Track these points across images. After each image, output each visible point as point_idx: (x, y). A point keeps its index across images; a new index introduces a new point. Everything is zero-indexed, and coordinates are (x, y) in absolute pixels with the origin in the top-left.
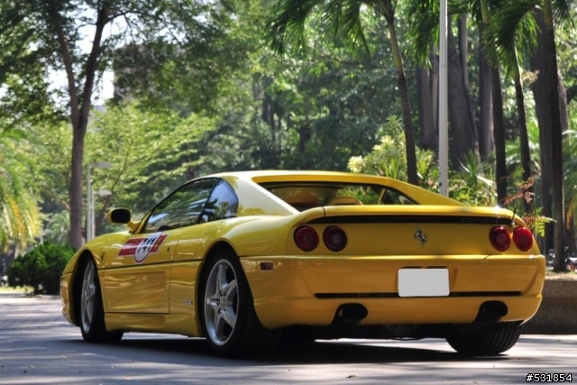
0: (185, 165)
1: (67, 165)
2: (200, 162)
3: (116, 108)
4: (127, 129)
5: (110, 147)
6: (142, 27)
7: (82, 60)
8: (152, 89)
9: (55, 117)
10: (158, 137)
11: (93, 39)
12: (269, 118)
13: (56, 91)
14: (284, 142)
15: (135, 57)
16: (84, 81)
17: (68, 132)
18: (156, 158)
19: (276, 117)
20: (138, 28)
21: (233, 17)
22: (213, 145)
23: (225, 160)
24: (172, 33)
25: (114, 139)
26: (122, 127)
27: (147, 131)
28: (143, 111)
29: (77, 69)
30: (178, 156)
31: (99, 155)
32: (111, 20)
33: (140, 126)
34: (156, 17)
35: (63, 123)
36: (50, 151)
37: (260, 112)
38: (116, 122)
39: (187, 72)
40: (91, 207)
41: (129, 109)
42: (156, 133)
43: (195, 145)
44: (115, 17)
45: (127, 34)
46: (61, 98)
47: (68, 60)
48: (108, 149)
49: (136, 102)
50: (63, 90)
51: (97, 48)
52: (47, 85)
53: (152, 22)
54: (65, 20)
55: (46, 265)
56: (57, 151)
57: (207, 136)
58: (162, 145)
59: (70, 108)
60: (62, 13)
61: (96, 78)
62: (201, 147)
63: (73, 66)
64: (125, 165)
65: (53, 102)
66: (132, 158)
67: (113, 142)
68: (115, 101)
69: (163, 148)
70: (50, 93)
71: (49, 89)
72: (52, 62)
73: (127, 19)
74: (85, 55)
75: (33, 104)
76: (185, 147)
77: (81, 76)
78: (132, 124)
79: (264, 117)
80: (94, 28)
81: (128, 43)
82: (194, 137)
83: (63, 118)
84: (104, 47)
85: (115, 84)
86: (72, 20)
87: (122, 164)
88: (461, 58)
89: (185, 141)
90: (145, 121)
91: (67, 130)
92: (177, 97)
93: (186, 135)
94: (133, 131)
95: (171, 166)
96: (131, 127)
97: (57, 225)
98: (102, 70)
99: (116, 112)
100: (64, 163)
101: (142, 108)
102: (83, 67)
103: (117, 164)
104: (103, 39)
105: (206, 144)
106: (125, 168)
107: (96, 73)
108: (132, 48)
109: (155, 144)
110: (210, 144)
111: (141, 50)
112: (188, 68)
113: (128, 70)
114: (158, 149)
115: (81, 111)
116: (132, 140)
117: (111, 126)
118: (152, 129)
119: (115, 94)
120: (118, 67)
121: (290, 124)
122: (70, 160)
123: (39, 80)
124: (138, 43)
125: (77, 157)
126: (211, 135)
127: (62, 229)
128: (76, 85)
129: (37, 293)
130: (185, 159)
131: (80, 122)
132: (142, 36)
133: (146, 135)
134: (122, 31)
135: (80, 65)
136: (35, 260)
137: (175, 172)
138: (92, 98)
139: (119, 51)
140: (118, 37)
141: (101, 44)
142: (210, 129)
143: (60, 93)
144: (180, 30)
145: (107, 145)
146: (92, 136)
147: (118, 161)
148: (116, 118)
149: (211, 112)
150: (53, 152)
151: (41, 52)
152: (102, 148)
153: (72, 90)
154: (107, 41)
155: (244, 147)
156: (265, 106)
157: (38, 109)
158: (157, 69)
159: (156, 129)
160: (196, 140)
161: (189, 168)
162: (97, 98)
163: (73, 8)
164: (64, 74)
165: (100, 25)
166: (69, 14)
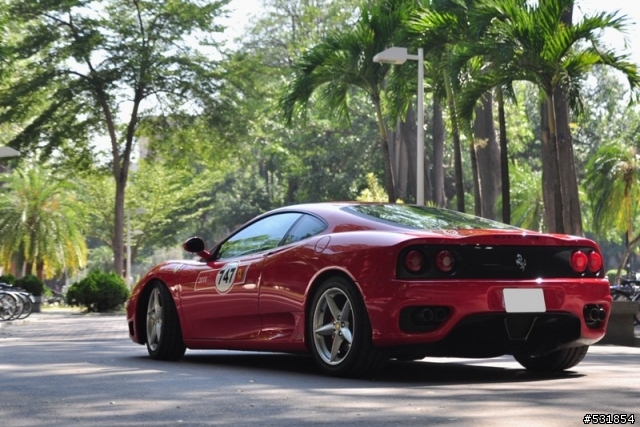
0: (201, 210)
2: (212, 207)
3: (149, 166)
4: (156, 183)
5: (142, 196)
6: (169, 102)
7: (122, 128)
9: (100, 173)
10: (179, 189)
11: (131, 112)
12: (264, 173)
13: (101, 152)
14: (276, 193)
15: (164, 126)
16: (124, 144)
18: (177, 205)
19: (269, 173)
20: (166, 103)
22: (221, 195)
24: (192, 107)
25: (145, 190)
26: (151, 181)
27: (171, 184)
28: (169, 169)
29: (119, 135)
30: (194, 203)
31: (133, 203)
32: (146, 97)
33: (166, 180)
34: (181, 95)
35: (107, 176)
36: (94, 199)
37: (257, 171)
38: (147, 177)
40: (129, 243)
41: (157, 167)
42: (178, 185)
44: (148, 94)
45: (157, 108)
46: (105, 157)
47: (112, 129)
48: (141, 198)
49: (163, 162)
50: (106, 151)
51: (135, 119)
52: (93, 147)
53: (178, 98)
54: (108, 96)
55: (97, 289)
57: (216, 188)
58: (183, 195)
59: (112, 166)
60: (106, 91)
61: (134, 141)
63: (116, 132)
64: (154, 210)
65: (99, 161)
66: (160, 204)
67: (146, 194)
68: (149, 159)
69: (184, 197)
70: (96, 154)
71: (95, 151)
72: (97, 129)
73: (158, 96)
74: (125, 125)
75: (84, 162)
77: (122, 141)
78: (160, 178)
79: (261, 173)
80: (133, 103)
81: (158, 115)
83: (107, 173)
84: (140, 118)
85: (148, 148)
86: (114, 97)
87: (152, 210)
89: (200, 191)
90: (170, 177)
91: (110, 183)
94: (161, 184)
95: (188, 211)
96: (158, 181)
97: (97, 257)
99: (149, 169)
101: (168, 165)
102: (123, 133)
103: (148, 210)
104: (139, 112)
105: (216, 193)
106: (154, 214)
107: (134, 138)
108: (161, 119)
109: (178, 195)
110: (218, 194)
111: (168, 120)
113: (158, 137)
114: (181, 198)
115: (122, 169)
116: (160, 191)
117: (143, 180)
118: (174, 182)
119: (148, 155)
120: (150, 134)
121: (280, 178)
123: (87, 143)
124: (166, 115)
125: (119, 204)
126: (220, 188)
127: (101, 260)
128: (118, 147)
129: (90, 310)
130: (199, 205)
131: (121, 177)
132: (169, 110)
133: (171, 187)
134: (153, 106)
135: (120, 132)
136: (88, 286)
137: (193, 215)
138: (131, 157)
140: (150, 110)
141: (138, 115)
142: (219, 181)
143: (104, 154)
145: (139, 194)
147: (149, 207)
148: (147, 174)
150: (97, 200)
151: (89, 122)
152: (136, 197)
153: (115, 151)
154: (142, 113)
155: (244, 197)
156: (261, 165)
157: (86, 166)
159: (177, 182)
160: (208, 190)
161: (204, 212)
162: (134, 157)
163: (114, 87)
164: (108, 138)
165: (137, 101)
166: (111, 92)
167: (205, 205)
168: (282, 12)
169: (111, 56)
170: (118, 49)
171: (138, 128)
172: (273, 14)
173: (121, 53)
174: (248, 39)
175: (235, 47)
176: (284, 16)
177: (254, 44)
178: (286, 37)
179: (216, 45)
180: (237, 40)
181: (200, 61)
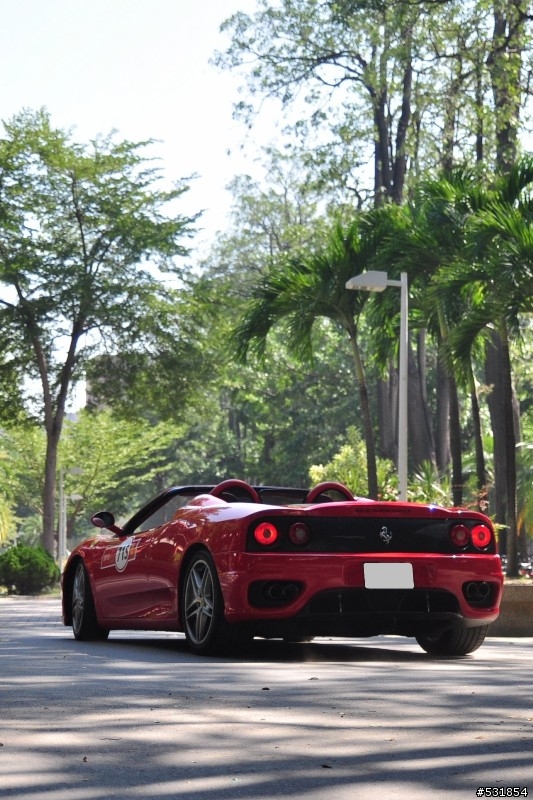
0: (153, 470)
1: (41, 471)
2: (169, 467)
3: (90, 416)
4: (98, 436)
5: (82, 453)
6: (116, 339)
7: (57, 369)
8: (125, 398)
9: (29, 423)
10: (127, 444)
11: (68, 350)
12: (235, 427)
13: (30, 397)
14: (249, 450)
15: (109, 368)
16: (59, 389)
17: (42, 438)
18: (126, 464)
19: (241, 427)
20: (112, 340)
21: (202, 331)
22: (182, 452)
23: (191, 467)
24: (145, 345)
25: (85, 445)
26: (93, 434)
27: (116, 438)
29: (52, 378)
30: (147, 462)
31: (71, 461)
32: (86, 331)
33: (110, 433)
34: (130, 330)
35: (36, 428)
36: (24, 456)
37: (227, 420)
38: (88, 429)
39: (157, 382)
40: (64, 510)
41: (100, 417)
42: (126, 440)
43: (164, 452)
44: (90, 328)
45: (101, 345)
46: (35, 404)
47: (44, 372)
48: (79, 456)
49: (109, 411)
50: (37, 397)
51: (72, 358)
52: (21, 392)
53: (126, 334)
54: (40, 331)
55: (19, 567)
56: (30, 457)
57: (176, 443)
58: (131, 451)
59: (43, 414)
60: (39, 324)
61: (70, 386)
62: (170, 454)
63: (48, 375)
64: (96, 470)
65: (28, 408)
66: (103, 463)
67: (84, 449)
68: (90, 408)
69: (132, 454)
70: (25, 400)
71: (24, 396)
72: (28, 371)
73: (101, 331)
74: (60, 365)
75: (9, 410)
76: (154, 454)
77: (56, 385)
78: (102, 431)
79: (231, 426)
80: (70, 338)
81: (102, 353)
82: (163, 444)
83: (37, 424)
84: (78, 357)
85: (88, 393)
86: (48, 332)
87: (93, 470)
88: (420, 372)
89: (153, 448)
90: (115, 429)
91: (40, 436)
92: (149, 407)
93: (154, 442)
94: (105, 437)
95: (139, 472)
96: (101, 434)
97: (30, 528)
98: (76, 378)
99: (91, 420)
100: (37, 469)
101: (116, 416)
102: (58, 376)
103: (88, 470)
104: (77, 350)
105: (175, 451)
106: (96, 473)
107: (70, 383)
108: (106, 358)
109: (125, 451)
110: (178, 451)
111: (114, 361)
112: (158, 379)
113: (102, 380)
114: (128, 456)
115: (55, 419)
116: (103, 447)
117: (83, 433)
118: (121, 436)
119: (89, 402)
120: (91, 376)
121: (255, 431)
122: (44, 465)
123: (15, 387)
124: (112, 354)
125: (51, 462)
126: (181, 443)
127: (35, 532)
128: (51, 393)
129: (10, 592)
130: (153, 465)
131: (53, 428)
132: (116, 347)
133: (116, 442)
134: (96, 342)
135: (54, 374)
136: (9, 561)
137: (144, 477)
138: (67, 403)
139: (93, 361)
140: (92, 348)
141: (76, 354)
142: (177, 437)
143: (35, 400)
144: (152, 343)
145: (79, 451)
146: (65, 443)
147: (90, 467)
148: (88, 426)
149: (179, 421)
150: (27, 458)
151: (16, 361)
152: (75, 454)
153: (47, 398)
154: (82, 351)
155: (210, 456)
156: (230, 415)
157: (12, 415)
158: (131, 380)
159: (125, 436)
160: (165, 447)
161: (158, 474)
162: (70, 406)
163: (50, 319)
164: (39, 382)
165: (75, 336)
166: (46, 325)
167: (161, 464)
169: (45, 281)
170: (56, 273)
171: (76, 369)
172: (247, 232)
173: (59, 278)
174: (215, 263)
175: (199, 272)
176: (260, 234)
177: (222, 268)
178: (262, 260)
179: (177, 271)
180: (203, 264)
181: (153, 289)
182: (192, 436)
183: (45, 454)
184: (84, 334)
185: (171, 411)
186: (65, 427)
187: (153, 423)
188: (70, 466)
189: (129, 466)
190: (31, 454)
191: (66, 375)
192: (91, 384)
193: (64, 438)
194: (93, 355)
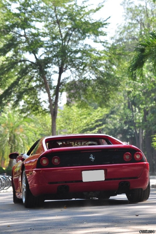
0: (97, 128)
1: (50, 132)
2: (104, 126)
3: (69, 107)
4: (73, 116)
5: (66, 123)
6: (77, 73)
7: (54, 88)
8: (83, 98)
9: (44, 112)
10: (86, 118)
11: (57, 79)
12: (131, 107)
13: (43, 101)
14: (137, 118)
15: (75, 86)
16: (55, 97)
17: (49, 118)
18: (85, 126)
19: (133, 107)
20: (76, 74)
21: (114, 67)
22: (108, 120)
23: (113, 126)
24: (90, 75)
25: (68, 119)
26: (71, 115)
27: (81, 116)
28: (79, 108)
29: (52, 92)
30: (94, 125)
31: (62, 127)
32: (65, 71)
33: (78, 114)
34: (83, 70)
35: (47, 114)
36: (42, 126)
37: (127, 105)
38: (68, 113)
39: (96, 91)
41: (73, 107)
42: (85, 116)
43: (100, 120)
44: (66, 70)
45: (71, 77)
46: (46, 104)
48: (66, 124)
49: (76, 104)
50: (46, 101)
51: (59, 84)
52: (40, 99)
53: (81, 71)
54: (46, 72)
56: (45, 126)
57: (106, 116)
58: (88, 121)
59: (49, 108)
60: (45, 70)
61: (59, 95)
62: (103, 121)
63: (50, 91)
65: (43, 106)
66: (76, 127)
67: (67, 121)
68: (68, 104)
69: (88, 122)
70: (41, 102)
72: (42, 90)
73: (71, 71)
74: (55, 86)
75: (35, 107)
76: (97, 121)
77: (54, 95)
78: (75, 113)
79: (129, 107)
80: (58, 75)
81: (72, 80)
82: (100, 117)
83: (47, 112)
84: (62, 82)
85: (67, 97)
86: (49, 72)
87: (72, 130)
89: (97, 119)
90: (80, 112)
91: (49, 117)
92: (94, 101)
93: (97, 116)
94: (75, 116)
95: (92, 129)
96: (74, 115)
98: (62, 92)
99: (69, 108)
100: (48, 131)
102: (54, 91)
103: (70, 130)
104: (61, 79)
105: (105, 119)
106: (73, 131)
107: (60, 93)
108: (74, 82)
109: (85, 121)
110: (107, 119)
111: (77, 83)
112: (96, 89)
113: (72, 91)
114: (86, 123)
115: (54, 109)
116: (75, 120)
117: (66, 114)
118: (83, 115)
119: (68, 101)
120: (68, 90)
121: (140, 109)
122: (51, 129)
123: (37, 97)
124: (76, 80)
125: (54, 128)
126: (107, 116)
128: (52, 98)
130: (97, 126)
131: (54, 114)
132: (78, 77)
133: (81, 118)
134: (69, 76)
138: (58, 103)
139: (68, 84)
140: (67, 78)
141: (61, 81)
142: (106, 113)
144: (93, 74)
145: (65, 122)
146: (59, 119)
147: (70, 129)
148: (68, 111)
149: (107, 106)
150: (44, 127)
151: (37, 86)
152: (63, 124)
153: (50, 100)
154: (63, 80)
155: (121, 120)
156: (129, 103)
157: (37, 109)
158: (85, 90)
159: (84, 115)
160: (101, 118)
161: (99, 130)
162: (60, 103)
163: (49, 67)
164: (47, 94)
165: (60, 73)
166: (48, 70)
167: (100, 125)
168: (134, 22)
169: (46, 51)
170: (50, 47)
171: (61, 88)
173: (52, 49)
174: (118, 37)
175: (111, 42)
176: (136, 24)
177: (121, 40)
178: (137, 35)
180: (112, 38)
181: (91, 51)
182: (112, 113)
183: (51, 124)
184: (64, 72)
185: (103, 102)
186: (58, 113)
187: (95, 108)
188: (62, 129)
189: (87, 127)
190: (45, 125)
191: (57, 91)
192: (68, 93)
193: (59, 117)
194: (68, 81)
